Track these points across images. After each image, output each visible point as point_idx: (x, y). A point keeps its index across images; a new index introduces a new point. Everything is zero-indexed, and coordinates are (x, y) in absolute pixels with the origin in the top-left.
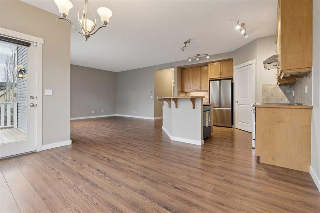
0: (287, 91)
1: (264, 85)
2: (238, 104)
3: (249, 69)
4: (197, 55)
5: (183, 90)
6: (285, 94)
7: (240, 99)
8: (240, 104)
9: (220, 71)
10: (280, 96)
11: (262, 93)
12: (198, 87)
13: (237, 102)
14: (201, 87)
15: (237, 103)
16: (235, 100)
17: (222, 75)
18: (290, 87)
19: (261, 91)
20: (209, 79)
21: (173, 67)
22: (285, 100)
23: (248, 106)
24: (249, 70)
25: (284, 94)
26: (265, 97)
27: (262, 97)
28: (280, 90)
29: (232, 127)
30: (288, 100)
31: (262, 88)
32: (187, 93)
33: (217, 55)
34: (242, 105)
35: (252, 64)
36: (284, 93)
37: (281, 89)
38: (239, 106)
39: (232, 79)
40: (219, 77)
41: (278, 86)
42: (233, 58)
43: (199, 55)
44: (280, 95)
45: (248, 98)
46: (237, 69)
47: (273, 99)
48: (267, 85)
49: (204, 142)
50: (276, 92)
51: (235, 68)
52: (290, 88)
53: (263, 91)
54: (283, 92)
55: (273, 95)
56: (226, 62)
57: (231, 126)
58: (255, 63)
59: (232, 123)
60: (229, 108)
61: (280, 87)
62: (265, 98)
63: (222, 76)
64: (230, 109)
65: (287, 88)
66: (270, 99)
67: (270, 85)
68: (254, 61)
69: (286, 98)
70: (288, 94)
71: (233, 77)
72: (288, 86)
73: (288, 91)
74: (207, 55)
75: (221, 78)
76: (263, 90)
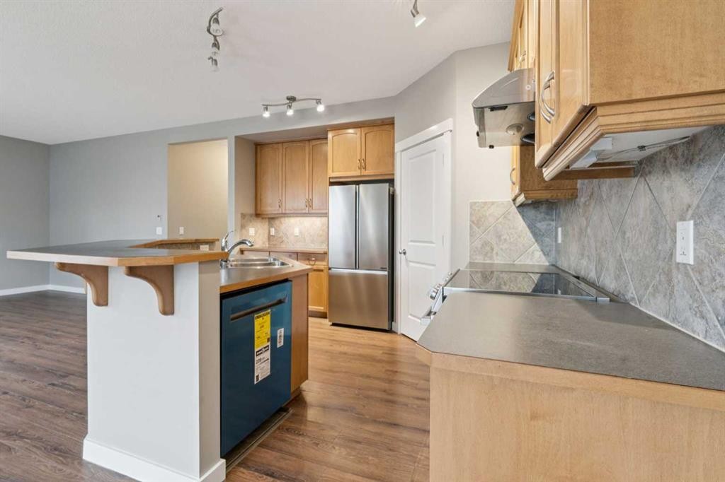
0: (538, 225)
1: (475, 203)
2: (406, 259)
3: (435, 150)
4: (288, 99)
5: (258, 212)
6: (535, 234)
7: (410, 243)
8: (411, 261)
9: (359, 158)
10: (519, 240)
11: (471, 228)
12: (300, 204)
13: (405, 253)
14: (309, 204)
15: (403, 255)
16: (399, 247)
17: (365, 168)
18: (547, 214)
19: (468, 223)
20: (330, 178)
21: (225, 138)
22: (533, 253)
23: (432, 268)
24: (434, 154)
25: (531, 235)
26: (478, 244)
27: (471, 243)
28: (519, 223)
29: (390, 331)
30: (542, 255)
31: (471, 214)
32: (273, 218)
33: (350, 106)
34: (418, 265)
35: (442, 134)
36: (532, 232)
37: (523, 216)
38: (408, 266)
39: (391, 182)
40: (358, 173)
41: (514, 209)
42: (393, 118)
43: (292, 99)
44: (520, 237)
45: (432, 242)
46: (405, 150)
47: (502, 249)
48: (485, 203)
49: (227, 464)
50: (510, 228)
51: (398, 147)
52: (548, 217)
53: (473, 222)
54: (529, 226)
55: (499, 237)
56: (375, 129)
57: (386, 328)
58: (451, 131)
59: (392, 317)
60: (383, 269)
61: (519, 212)
62: (479, 246)
63: (364, 173)
64: (386, 273)
65: (540, 216)
66: (492, 249)
67: (493, 203)
68: (448, 124)
69: (536, 246)
70: (543, 235)
71: (393, 174)
72: (543, 208)
73: (542, 226)
74: (319, 101)
75: (361, 176)
76: (474, 218)
